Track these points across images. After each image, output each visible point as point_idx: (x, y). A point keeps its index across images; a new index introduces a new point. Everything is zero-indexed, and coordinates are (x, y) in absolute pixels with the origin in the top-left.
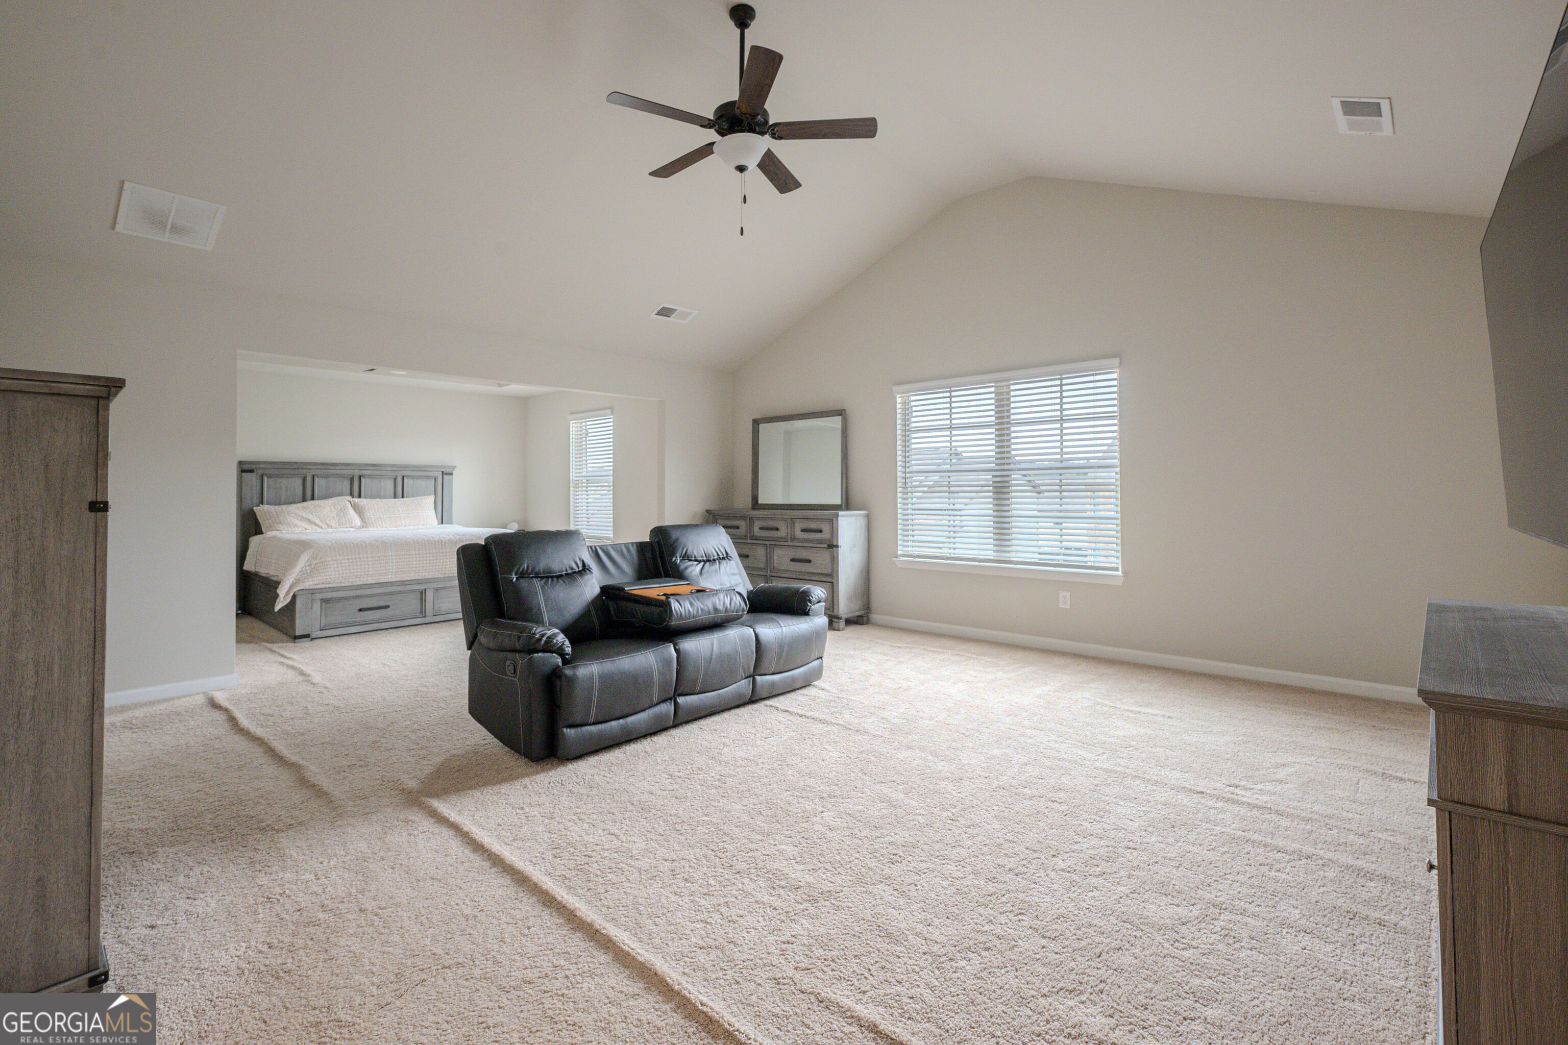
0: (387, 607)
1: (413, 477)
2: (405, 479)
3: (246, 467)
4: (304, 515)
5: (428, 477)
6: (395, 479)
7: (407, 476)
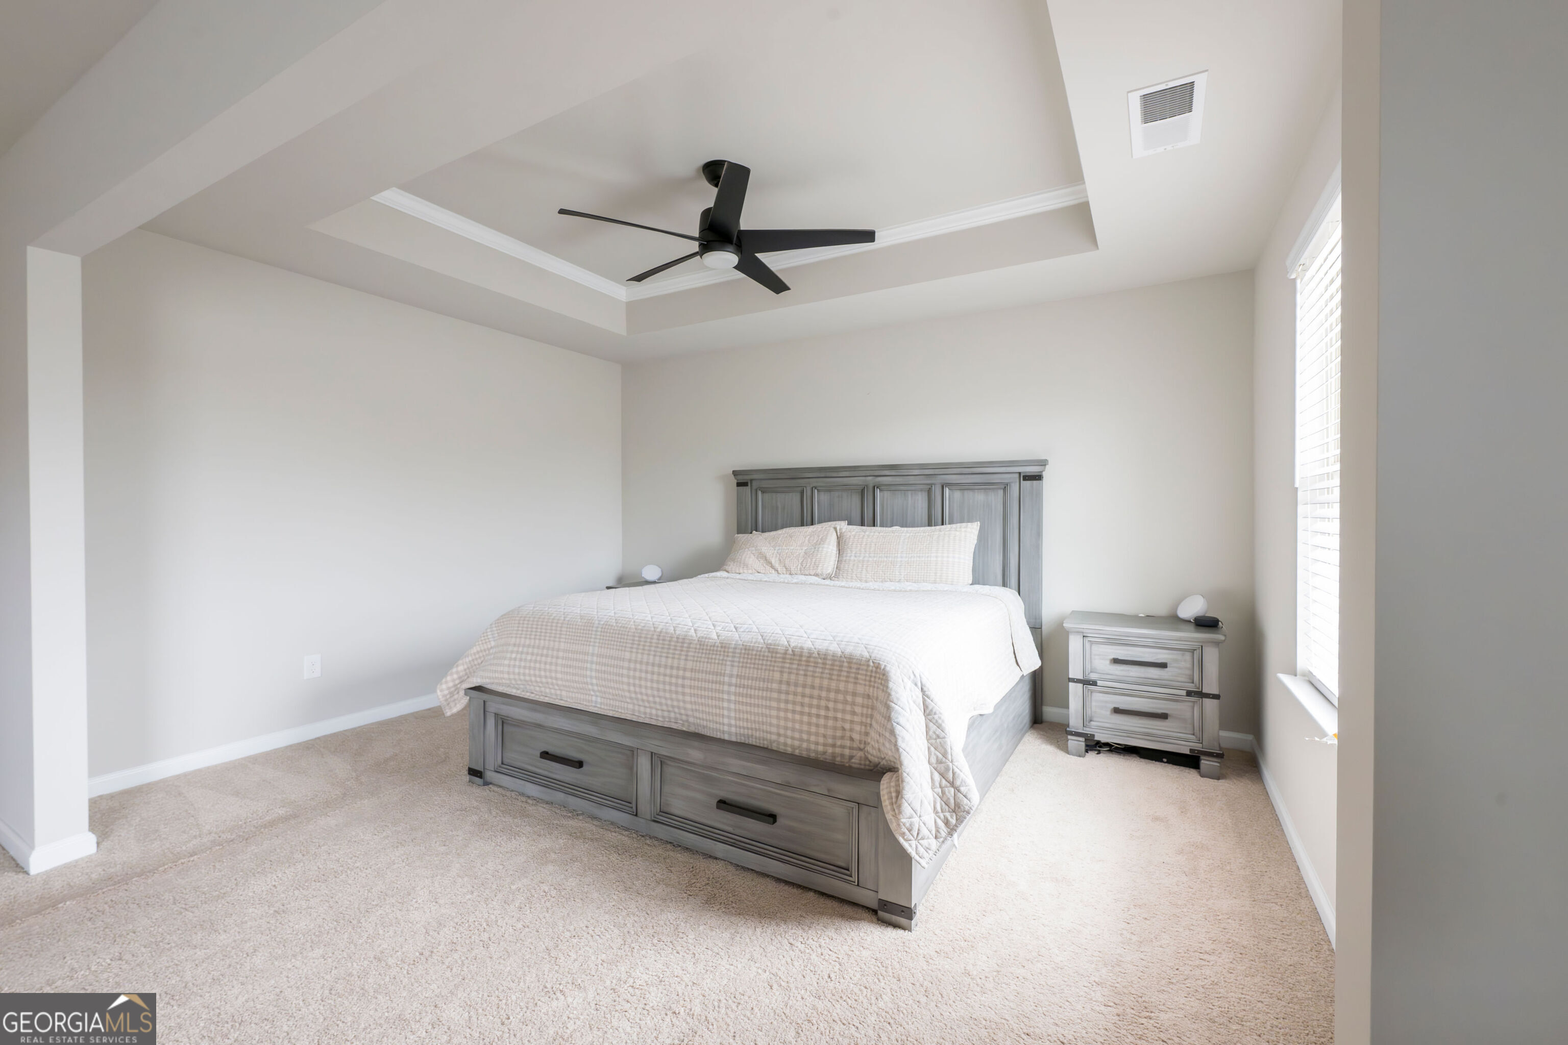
0: (579, 764)
1: (962, 487)
2: (947, 491)
3: (743, 478)
4: (764, 549)
5: (987, 486)
6: (929, 492)
7: (949, 485)
